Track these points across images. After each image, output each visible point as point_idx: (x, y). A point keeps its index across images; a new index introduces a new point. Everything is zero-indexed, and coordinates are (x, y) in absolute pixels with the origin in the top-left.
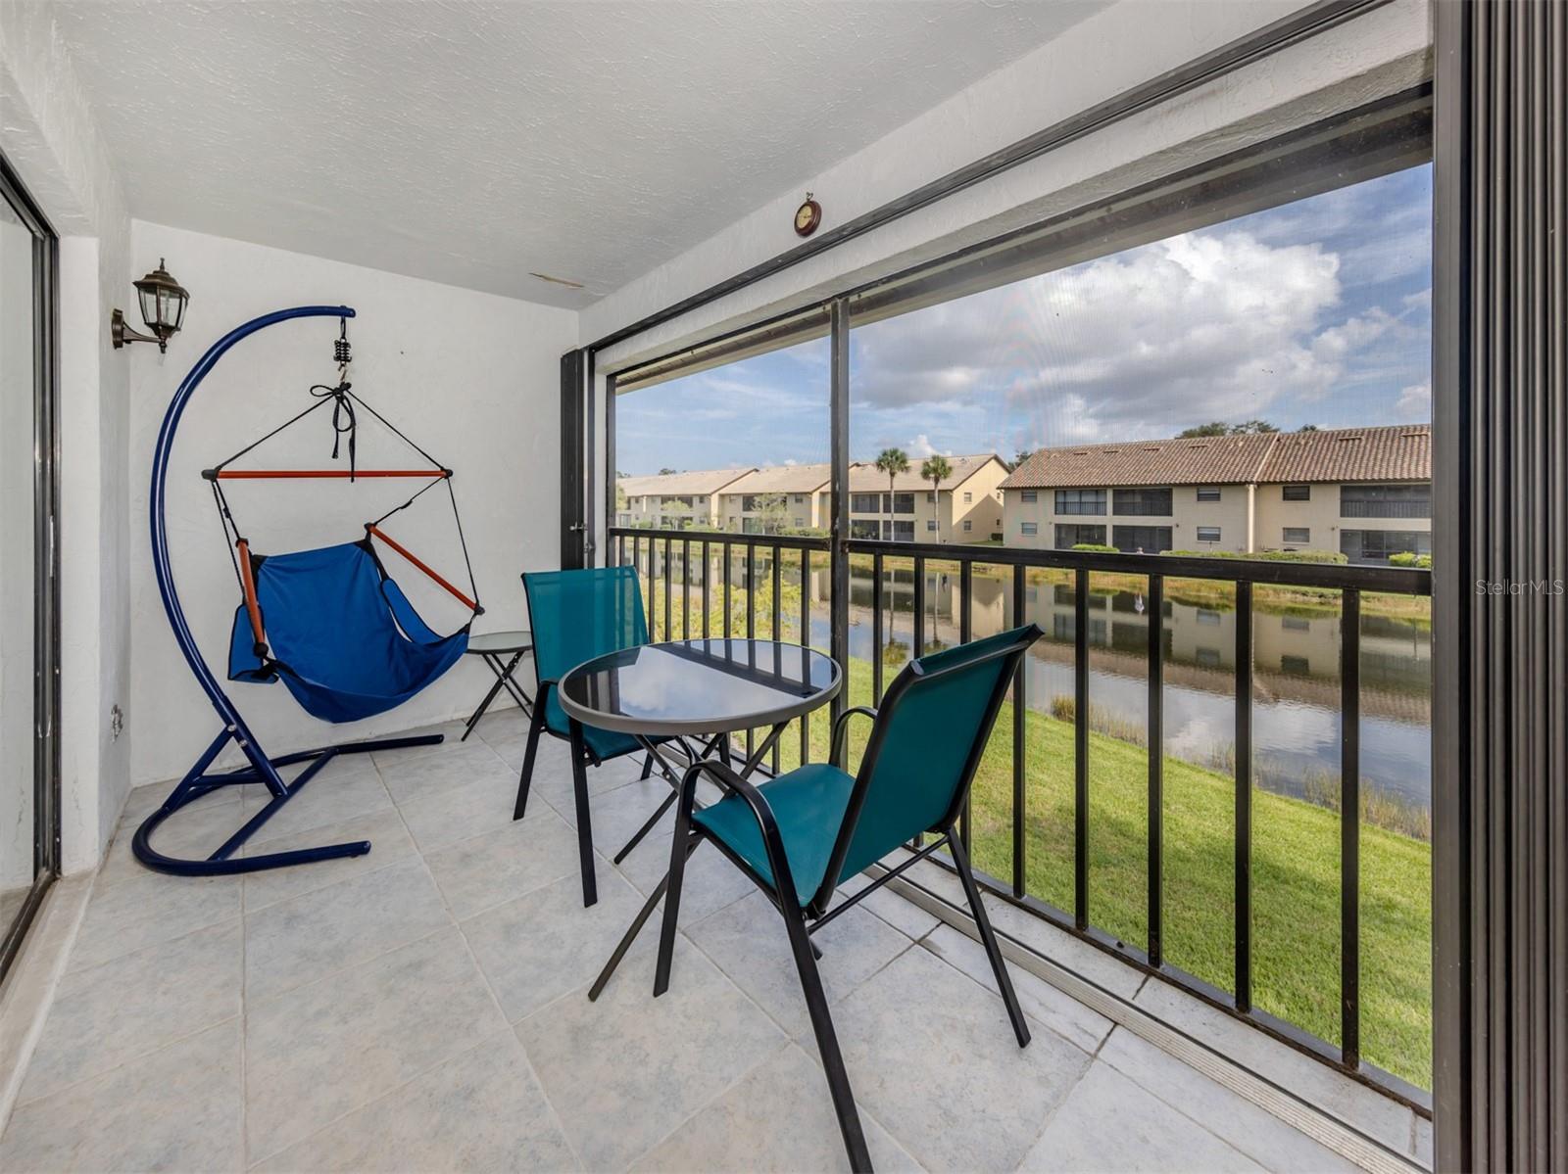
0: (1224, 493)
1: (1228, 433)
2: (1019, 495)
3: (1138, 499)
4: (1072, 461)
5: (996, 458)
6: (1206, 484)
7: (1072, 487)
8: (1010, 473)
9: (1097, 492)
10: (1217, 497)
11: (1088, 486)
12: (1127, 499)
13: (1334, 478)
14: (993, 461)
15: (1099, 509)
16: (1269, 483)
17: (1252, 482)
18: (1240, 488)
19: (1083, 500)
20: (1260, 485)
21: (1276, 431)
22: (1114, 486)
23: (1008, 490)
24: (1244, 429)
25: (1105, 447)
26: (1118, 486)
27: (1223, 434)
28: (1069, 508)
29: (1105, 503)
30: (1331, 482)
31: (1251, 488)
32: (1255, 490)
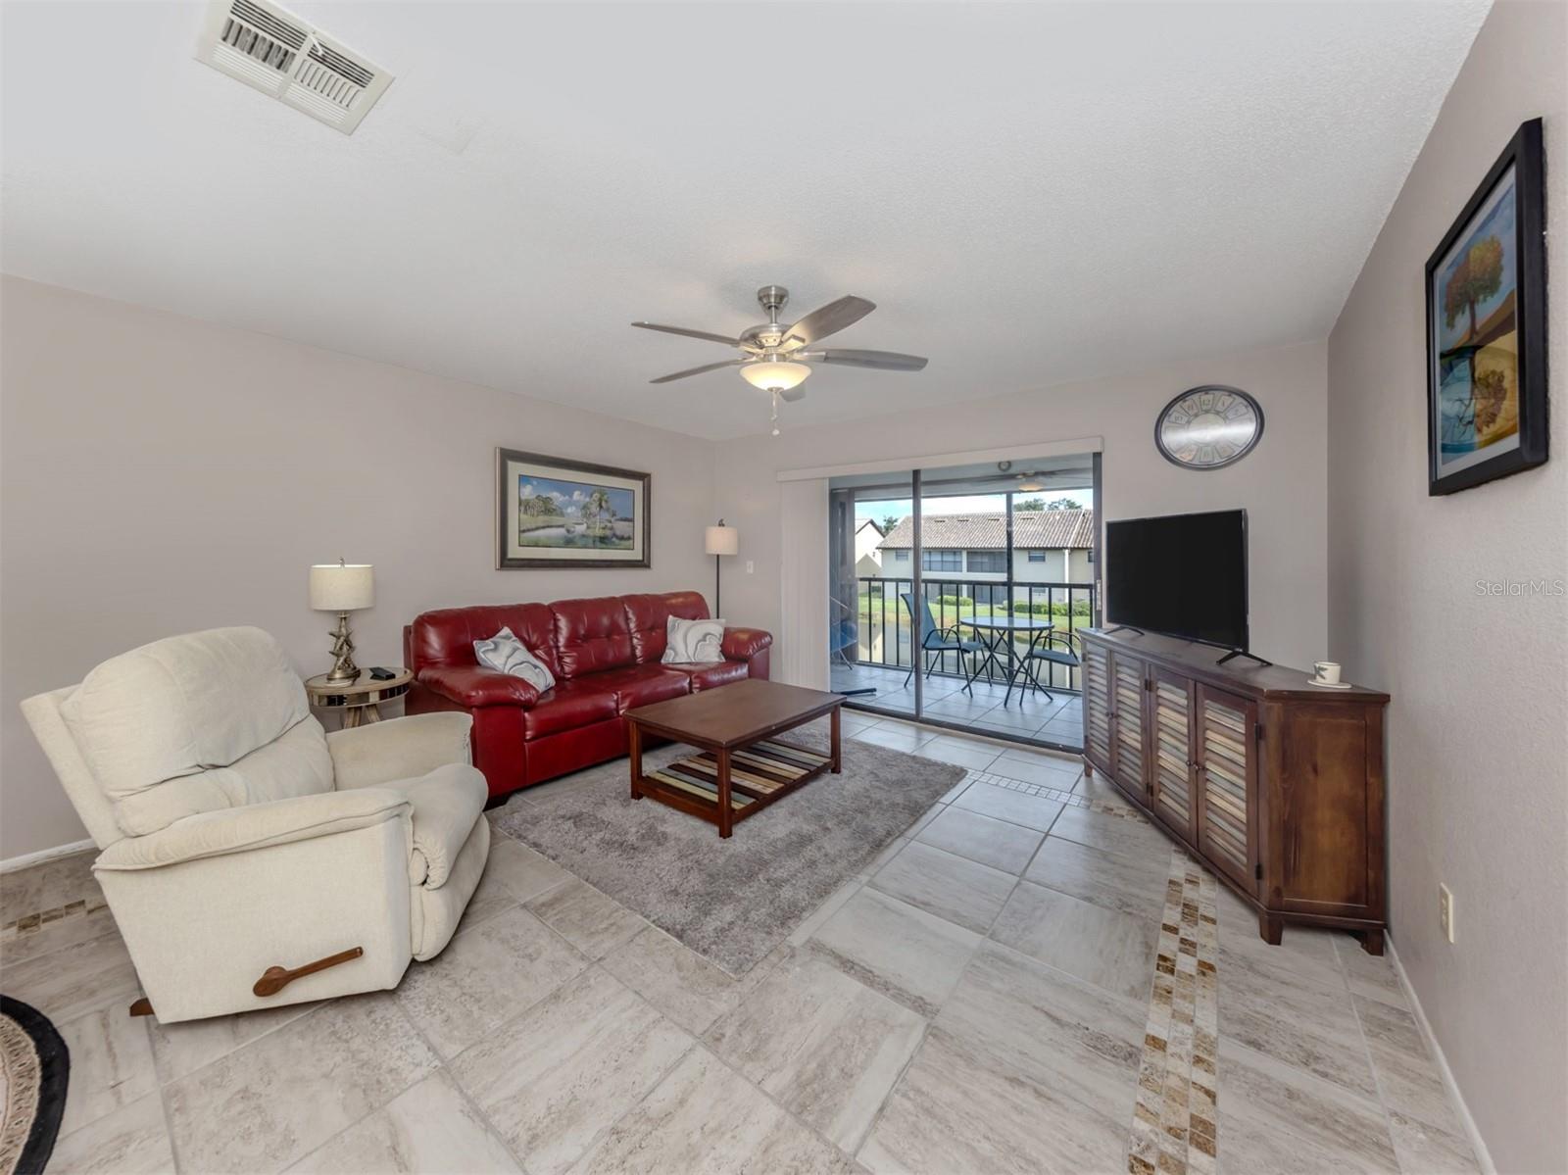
0: (1048, 555)
1: (1046, 507)
2: (894, 553)
3: (986, 560)
4: (933, 525)
5: (872, 522)
6: (1035, 549)
7: (935, 548)
8: (884, 537)
9: (955, 553)
10: (1043, 559)
11: (947, 548)
12: (978, 559)
14: (870, 525)
15: (956, 567)
16: (1079, 548)
17: (1067, 548)
18: (1058, 552)
19: (944, 559)
20: (1073, 549)
21: (1079, 507)
22: (967, 548)
23: (884, 549)
24: (1057, 504)
25: (958, 516)
26: (971, 548)
27: (1042, 509)
28: (933, 566)
29: (961, 562)
31: (1067, 552)
32: (1069, 554)
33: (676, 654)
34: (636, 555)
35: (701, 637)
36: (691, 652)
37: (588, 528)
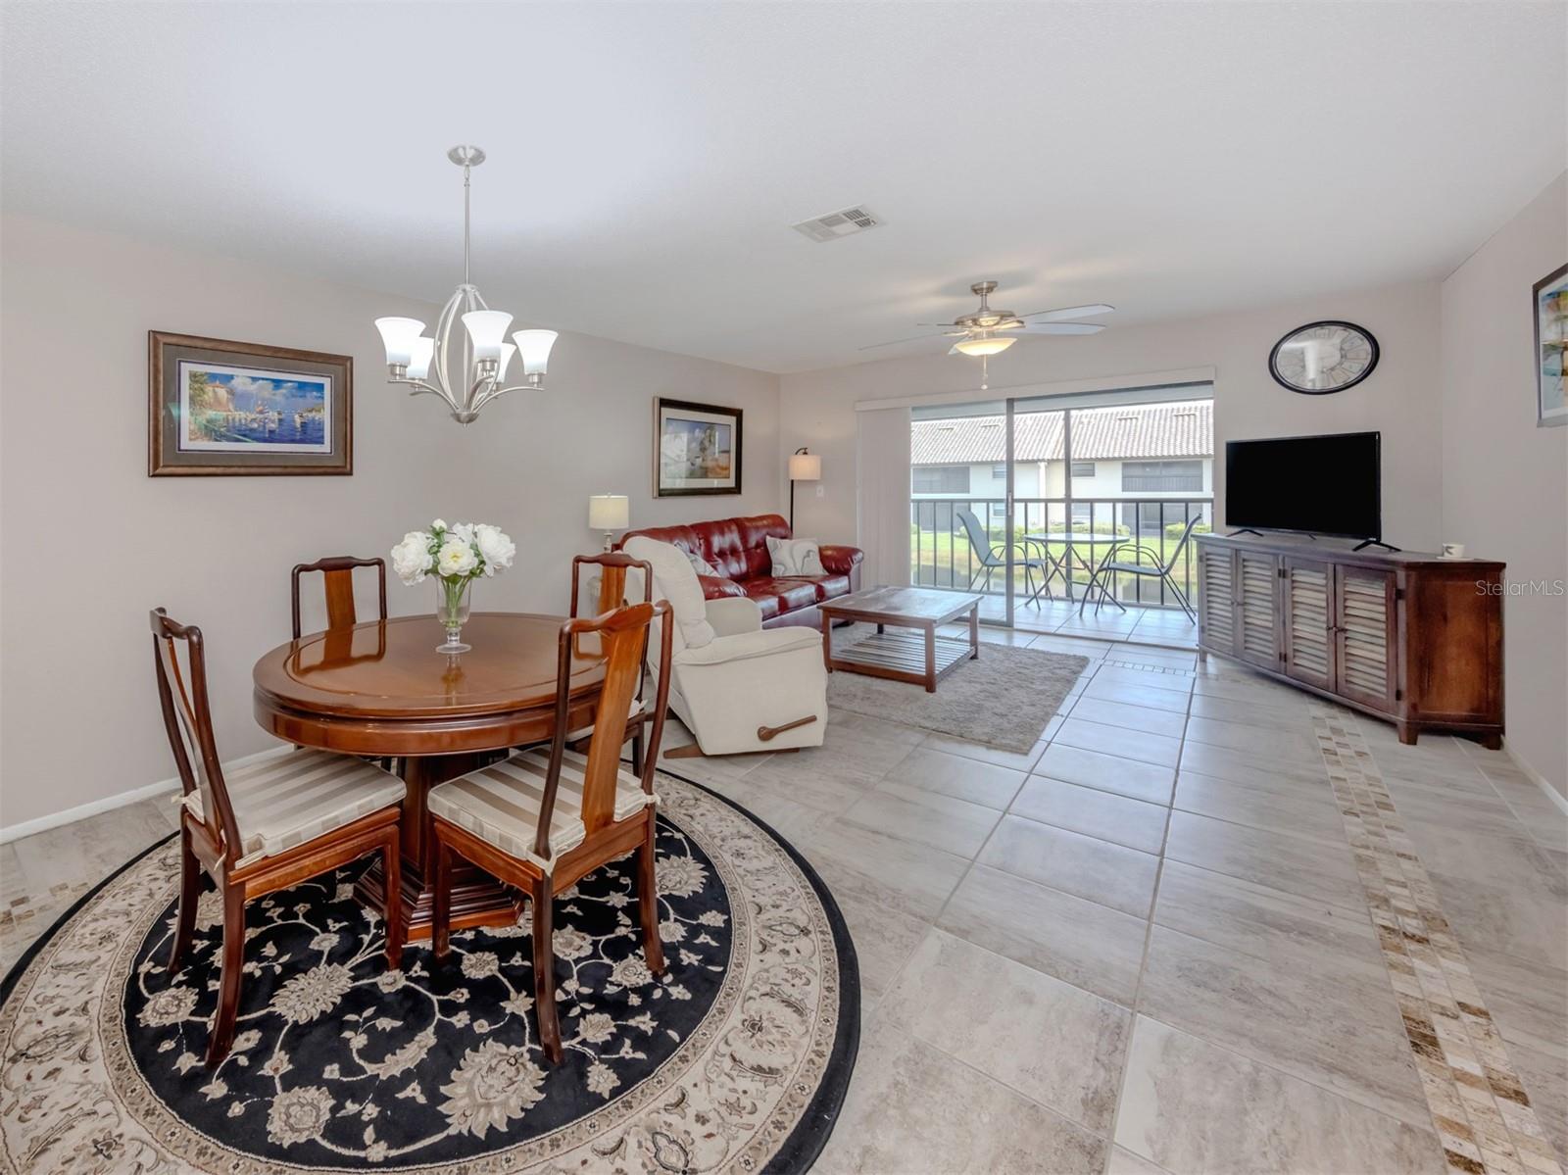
13: (1116, 455)
17: (1043, 460)
20: (1048, 462)
30: (1114, 459)
31: (1042, 465)
32: (1046, 467)
33: (786, 569)
34: (731, 483)
35: (805, 554)
36: (799, 565)
37: (703, 460)
